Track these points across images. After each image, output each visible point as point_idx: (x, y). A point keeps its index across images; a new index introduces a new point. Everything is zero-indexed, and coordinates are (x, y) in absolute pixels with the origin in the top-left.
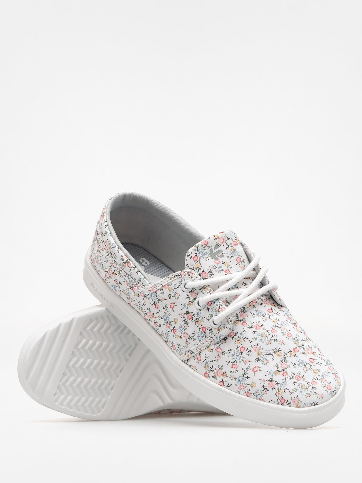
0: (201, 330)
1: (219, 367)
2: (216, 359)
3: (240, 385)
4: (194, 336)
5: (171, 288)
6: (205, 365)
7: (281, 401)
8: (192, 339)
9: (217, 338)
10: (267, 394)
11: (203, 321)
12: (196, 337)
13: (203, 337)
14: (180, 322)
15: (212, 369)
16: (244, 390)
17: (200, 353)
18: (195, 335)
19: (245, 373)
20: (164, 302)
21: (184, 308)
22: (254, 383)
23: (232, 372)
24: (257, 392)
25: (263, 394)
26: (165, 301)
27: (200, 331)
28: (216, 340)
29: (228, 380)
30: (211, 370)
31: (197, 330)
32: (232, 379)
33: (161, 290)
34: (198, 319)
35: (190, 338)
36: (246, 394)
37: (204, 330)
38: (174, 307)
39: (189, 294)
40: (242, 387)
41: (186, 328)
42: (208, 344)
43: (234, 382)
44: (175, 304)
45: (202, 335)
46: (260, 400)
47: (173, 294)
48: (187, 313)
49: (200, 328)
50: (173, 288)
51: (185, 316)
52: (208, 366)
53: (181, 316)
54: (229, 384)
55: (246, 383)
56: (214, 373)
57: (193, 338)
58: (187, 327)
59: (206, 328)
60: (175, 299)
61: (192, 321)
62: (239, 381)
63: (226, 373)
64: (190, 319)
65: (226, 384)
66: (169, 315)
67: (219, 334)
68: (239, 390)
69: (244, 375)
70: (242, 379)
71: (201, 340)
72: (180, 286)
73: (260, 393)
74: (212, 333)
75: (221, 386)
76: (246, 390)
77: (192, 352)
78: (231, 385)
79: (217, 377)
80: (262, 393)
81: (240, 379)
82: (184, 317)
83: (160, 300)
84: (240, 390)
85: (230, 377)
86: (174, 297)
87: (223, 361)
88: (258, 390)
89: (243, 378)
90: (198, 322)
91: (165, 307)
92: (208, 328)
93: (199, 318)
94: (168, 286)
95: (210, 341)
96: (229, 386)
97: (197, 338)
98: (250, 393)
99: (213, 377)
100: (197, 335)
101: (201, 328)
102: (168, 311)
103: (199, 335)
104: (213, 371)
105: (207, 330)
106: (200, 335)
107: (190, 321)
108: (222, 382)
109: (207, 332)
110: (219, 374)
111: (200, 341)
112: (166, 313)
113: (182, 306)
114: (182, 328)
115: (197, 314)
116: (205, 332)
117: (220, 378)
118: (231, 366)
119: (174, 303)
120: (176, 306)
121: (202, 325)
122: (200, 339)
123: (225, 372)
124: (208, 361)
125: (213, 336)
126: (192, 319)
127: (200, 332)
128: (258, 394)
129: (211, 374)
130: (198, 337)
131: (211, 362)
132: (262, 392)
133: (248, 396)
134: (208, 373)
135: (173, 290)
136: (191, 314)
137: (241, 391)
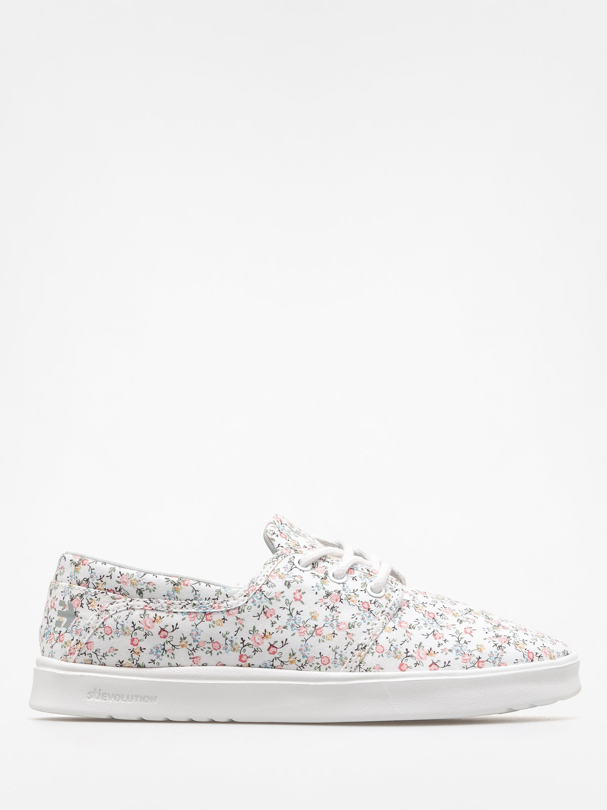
0: (362, 608)
1: (418, 647)
2: (406, 638)
3: (463, 656)
4: (356, 622)
5: (283, 574)
6: (395, 652)
7: (528, 657)
8: (356, 626)
9: (391, 609)
10: (505, 652)
11: (358, 595)
12: (359, 620)
13: (369, 617)
14: (323, 613)
15: (408, 654)
16: (471, 662)
17: (377, 641)
18: (357, 619)
19: (458, 638)
20: (280, 598)
21: (319, 590)
22: (480, 646)
23: (439, 644)
24: (492, 655)
25: (500, 654)
26: (283, 595)
27: (360, 610)
28: (391, 612)
29: (441, 658)
30: (407, 657)
31: (355, 610)
32: (446, 654)
33: (267, 583)
34: (349, 595)
35: (351, 626)
36: (476, 665)
37: (367, 607)
38: (301, 596)
39: (313, 572)
40: (467, 657)
41: (337, 617)
42: (383, 623)
43: (451, 656)
44: (302, 591)
45: (368, 615)
46: (499, 665)
47: (292, 579)
48: (328, 595)
49: (359, 606)
50: (285, 573)
51: (326, 601)
52: (400, 653)
53: (319, 604)
54: (445, 662)
55: (470, 650)
56: (414, 658)
57: (356, 623)
58: (338, 614)
59: (368, 603)
60: (298, 583)
61: (342, 602)
62: (458, 651)
63: (433, 650)
64: (337, 600)
65: (441, 664)
66: (298, 614)
67: (392, 603)
68: (464, 665)
69: (459, 641)
70: (460, 647)
71: (369, 621)
72: (294, 566)
73: (496, 654)
74: (380, 606)
75: (435, 670)
76: (474, 659)
77: (363, 646)
78: (449, 662)
79: (422, 661)
80: (498, 654)
81: (456, 648)
82: (325, 603)
83: (272, 599)
84: (466, 664)
85: (442, 652)
86: (295, 583)
87: (417, 636)
88: (491, 652)
89: (460, 645)
90: (352, 599)
91: (285, 606)
92: (371, 601)
93: (349, 593)
94: (276, 573)
95: (384, 617)
96: (447, 665)
97: (362, 621)
98: (483, 662)
99: (417, 664)
100: (359, 617)
101: (361, 606)
102: (293, 609)
103: (362, 616)
104: (411, 656)
105: (370, 605)
106: (364, 616)
107: (338, 604)
108: (434, 663)
109: (372, 607)
110: (422, 656)
111: (368, 623)
112: (291, 613)
113: (313, 589)
114: (330, 621)
115: (344, 590)
116: (369, 609)
117: (428, 661)
118: (434, 638)
119: (300, 591)
120: (304, 593)
121: (359, 601)
122: (367, 622)
123: (431, 649)
124: (397, 645)
125: (383, 609)
126: (341, 599)
127: (362, 612)
128: (493, 657)
129: (411, 662)
130: (363, 619)
131: (401, 645)
132: (498, 652)
133: (481, 668)
134: (405, 663)
135: (288, 575)
136: (334, 593)
137: (469, 665)
